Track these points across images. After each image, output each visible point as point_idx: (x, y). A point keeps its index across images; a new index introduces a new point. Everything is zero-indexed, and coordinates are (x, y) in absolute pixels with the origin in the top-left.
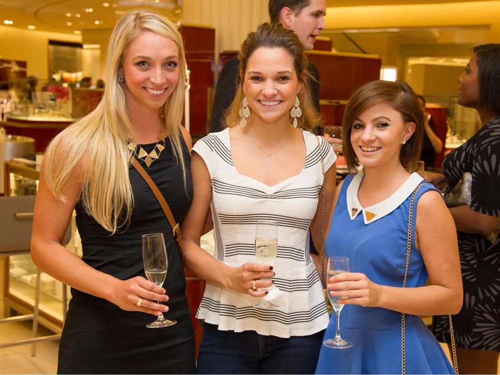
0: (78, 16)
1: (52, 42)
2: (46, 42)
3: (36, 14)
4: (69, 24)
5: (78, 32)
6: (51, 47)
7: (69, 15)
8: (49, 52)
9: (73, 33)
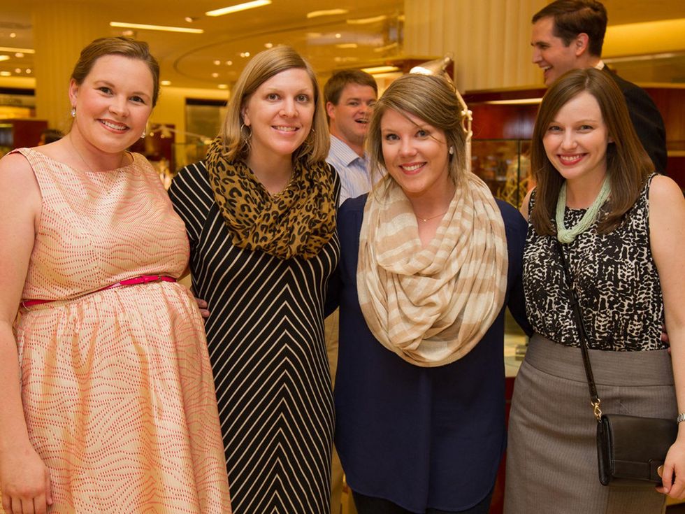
0: (230, 63)
1: (190, 101)
2: (183, 102)
3: (175, 66)
4: (215, 75)
5: (223, 86)
6: (189, 108)
7: (217, 63)
8: (186, 114)
9: (217, 88)
